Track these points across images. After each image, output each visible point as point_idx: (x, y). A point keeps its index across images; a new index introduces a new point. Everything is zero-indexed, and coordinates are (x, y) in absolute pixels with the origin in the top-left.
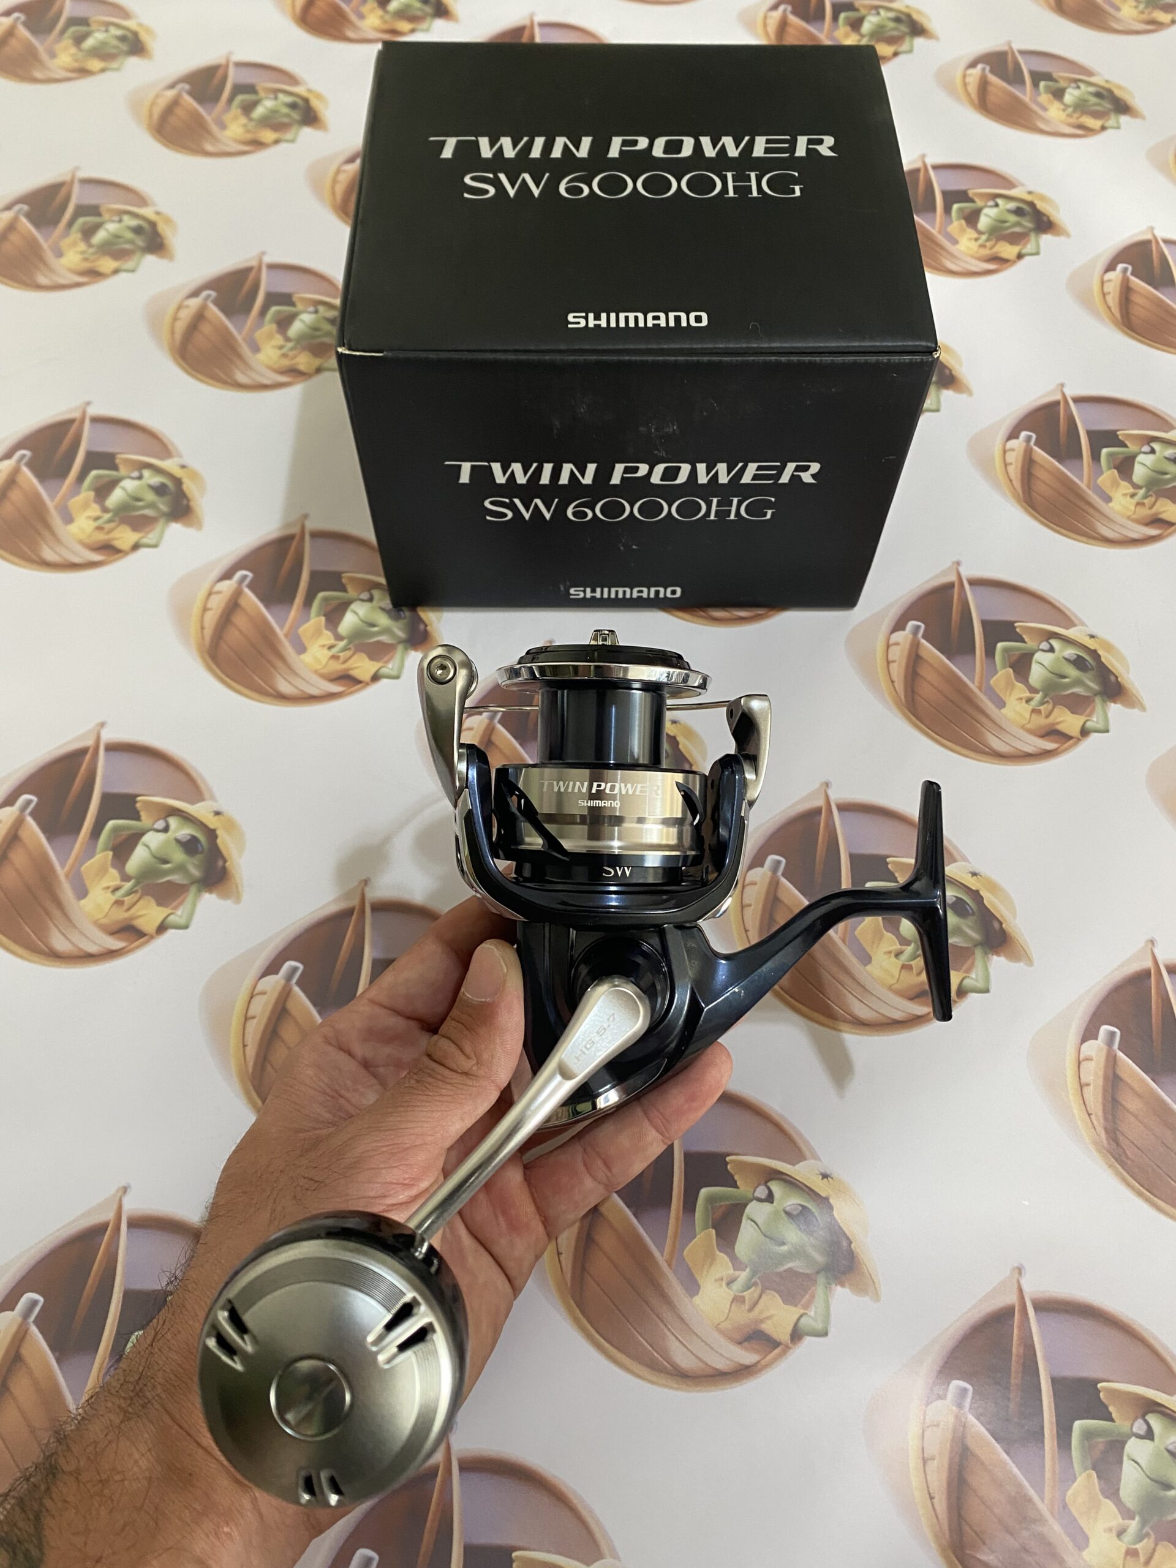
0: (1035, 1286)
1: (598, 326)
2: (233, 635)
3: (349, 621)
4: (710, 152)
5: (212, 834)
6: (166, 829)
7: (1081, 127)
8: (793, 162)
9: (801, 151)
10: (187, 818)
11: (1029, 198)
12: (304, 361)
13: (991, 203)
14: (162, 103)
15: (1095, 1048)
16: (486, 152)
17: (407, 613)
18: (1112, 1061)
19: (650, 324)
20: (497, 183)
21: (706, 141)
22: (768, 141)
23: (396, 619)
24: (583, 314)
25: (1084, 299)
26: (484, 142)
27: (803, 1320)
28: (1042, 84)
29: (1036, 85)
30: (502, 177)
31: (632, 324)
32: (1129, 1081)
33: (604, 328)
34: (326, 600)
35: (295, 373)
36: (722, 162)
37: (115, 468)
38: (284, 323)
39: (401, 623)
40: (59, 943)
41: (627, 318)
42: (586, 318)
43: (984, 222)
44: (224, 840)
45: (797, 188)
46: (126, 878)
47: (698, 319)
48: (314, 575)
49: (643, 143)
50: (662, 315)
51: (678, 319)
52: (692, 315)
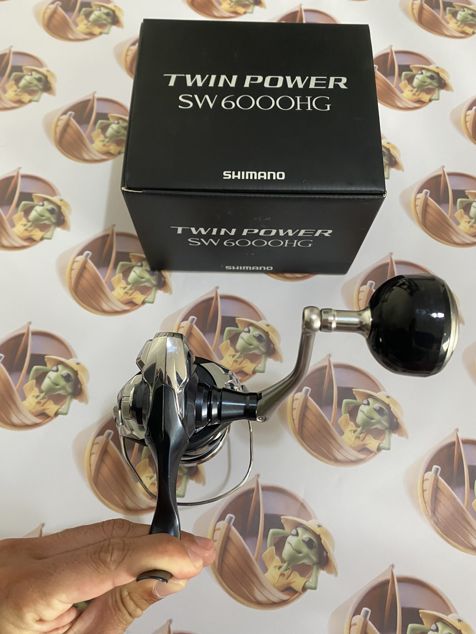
0: (398, 572)
1: (236, 178)
2: (83, 282)
3: (133, 276)
4: (290, 85)
5: (76, 373)
6: (57, 371)
7: (463, 32)
8: (327, 91)
9: (331, 86)
10: (66, 366)
11: (437, 70)
12: (113, 148)
13: (420, 72)
14: (49, 12)
15: (430, 475)
16: (189, 83)
17: (157, 273)
18: (436, 481)
19: (259, 178)
20: (193, 100)
21: (288, 78)
22: (317, 80)
23: (152, 275)
24: (230, 172)
25: (456, 123)
26: (188, 77)
27: (307, 583)
28: (448, 9)
29: (445, 9)
30: (196, 96)
31: (251, 178)
32: (443, 490)
33: (239, 179)
34: (123, 265)
35: (109, 154)
36: (295, 91)
37: (32, 200)
38: (104, 129)
39: (155, 277)
40: (15, 420)
41: (249, 174)
42: (231, 174)
43: (416, 82)
44: (81, 376)
45: (328, 106)
46: (41, 392)
47: (281, 176)
48: (118, 253)
49: (260, 79)
50: (265, 173)
51: (272, 175)
52: (278, 173)
